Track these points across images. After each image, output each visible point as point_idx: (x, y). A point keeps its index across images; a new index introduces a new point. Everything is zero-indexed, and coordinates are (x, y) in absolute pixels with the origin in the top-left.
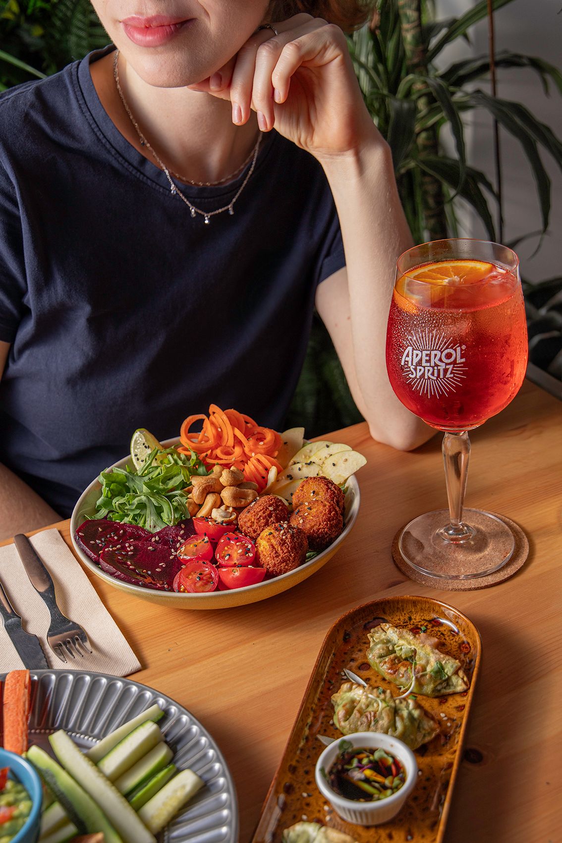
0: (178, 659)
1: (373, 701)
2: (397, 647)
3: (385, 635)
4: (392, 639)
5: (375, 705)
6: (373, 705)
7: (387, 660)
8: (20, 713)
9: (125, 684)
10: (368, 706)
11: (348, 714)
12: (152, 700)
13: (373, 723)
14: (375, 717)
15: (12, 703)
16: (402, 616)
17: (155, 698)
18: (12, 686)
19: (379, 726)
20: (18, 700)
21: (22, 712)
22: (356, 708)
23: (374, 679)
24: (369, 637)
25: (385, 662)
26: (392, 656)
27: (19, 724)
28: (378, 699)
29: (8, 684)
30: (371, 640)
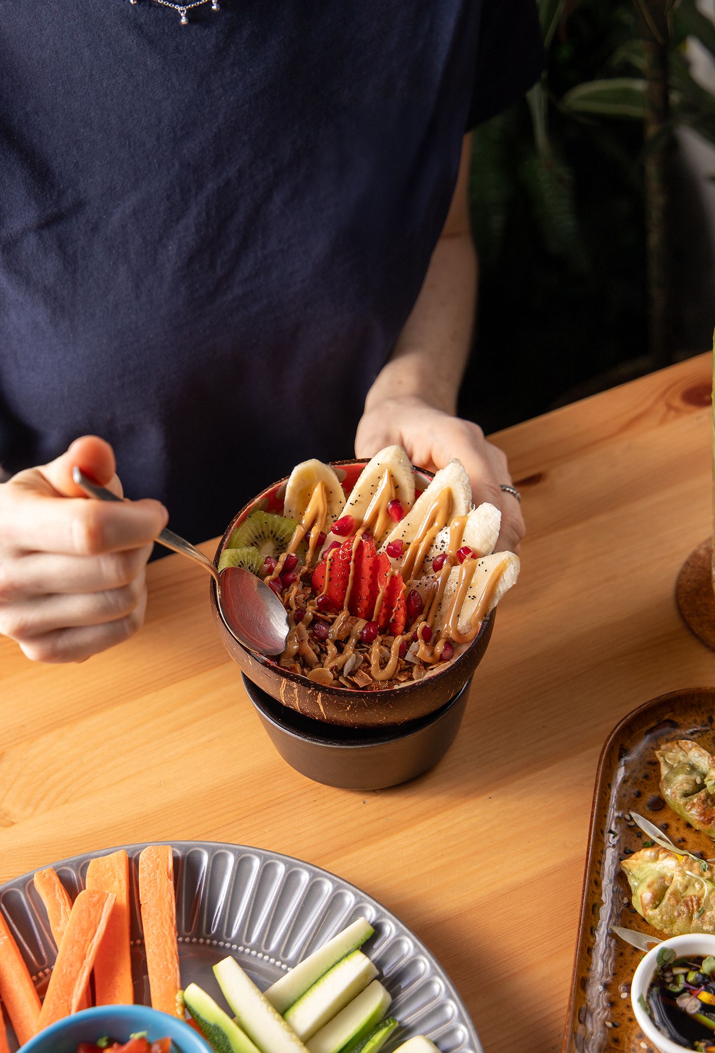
0: (379, 819)
1: (694, 880)
2: (709, 780)
3: (684, 756)
4: (697, 764)
5: (697, 886)
6: (694, 885)
7: (695, 800)
8: (166, 922)
9: (312, 874)
10: (686, 887)
11: (658, 898)
12: (355, 905)
13: (696, 915)
14: (698, 904)
15: (152, 904)
16: (698, 715)
17: (357, 903)
18: (149, 874)
19: (706, 919)
20: (161, 898)
21: (169, 921)
22: (669, 891)
23: (674, 825)
24: (658, 756)
25: (693, 805)
26: (702, 794)
27: (166, 942)
28: (702, 879)
29: (143, 869)
30: (661, 759)
